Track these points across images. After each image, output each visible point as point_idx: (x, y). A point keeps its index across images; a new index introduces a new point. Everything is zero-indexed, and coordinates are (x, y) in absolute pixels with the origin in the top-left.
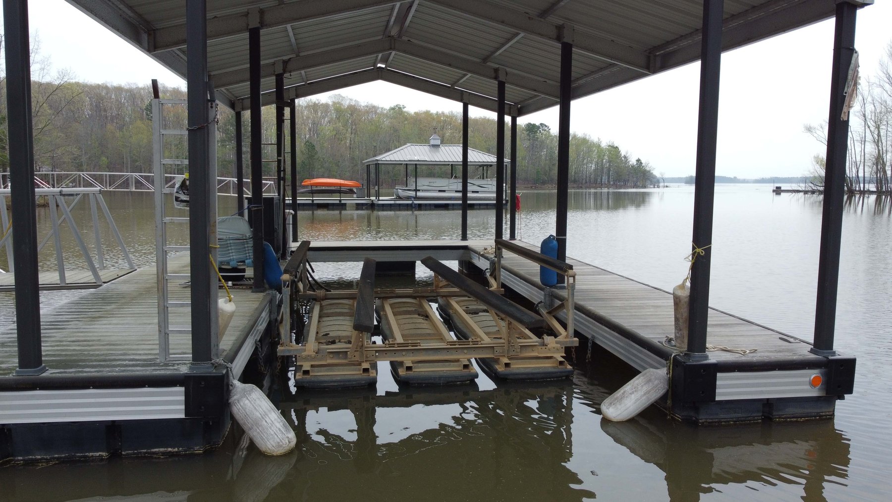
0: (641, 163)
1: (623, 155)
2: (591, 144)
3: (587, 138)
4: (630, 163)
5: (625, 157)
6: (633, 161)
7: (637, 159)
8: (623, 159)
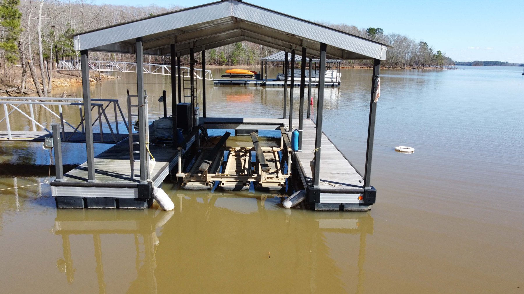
0: (441, 53)
1: (429, 48)
2: (409, 41)
3: (407, 37)
4: (434, 53)
5: (431, 49)
6: (435, 52)
7: (438, 50)
8: (429, 50)
